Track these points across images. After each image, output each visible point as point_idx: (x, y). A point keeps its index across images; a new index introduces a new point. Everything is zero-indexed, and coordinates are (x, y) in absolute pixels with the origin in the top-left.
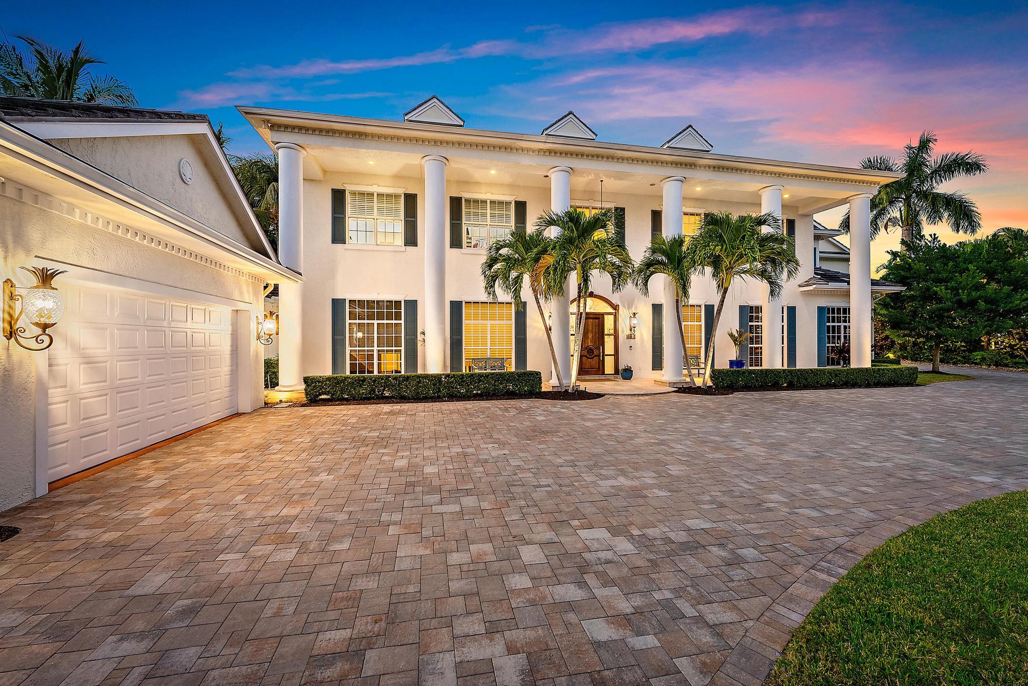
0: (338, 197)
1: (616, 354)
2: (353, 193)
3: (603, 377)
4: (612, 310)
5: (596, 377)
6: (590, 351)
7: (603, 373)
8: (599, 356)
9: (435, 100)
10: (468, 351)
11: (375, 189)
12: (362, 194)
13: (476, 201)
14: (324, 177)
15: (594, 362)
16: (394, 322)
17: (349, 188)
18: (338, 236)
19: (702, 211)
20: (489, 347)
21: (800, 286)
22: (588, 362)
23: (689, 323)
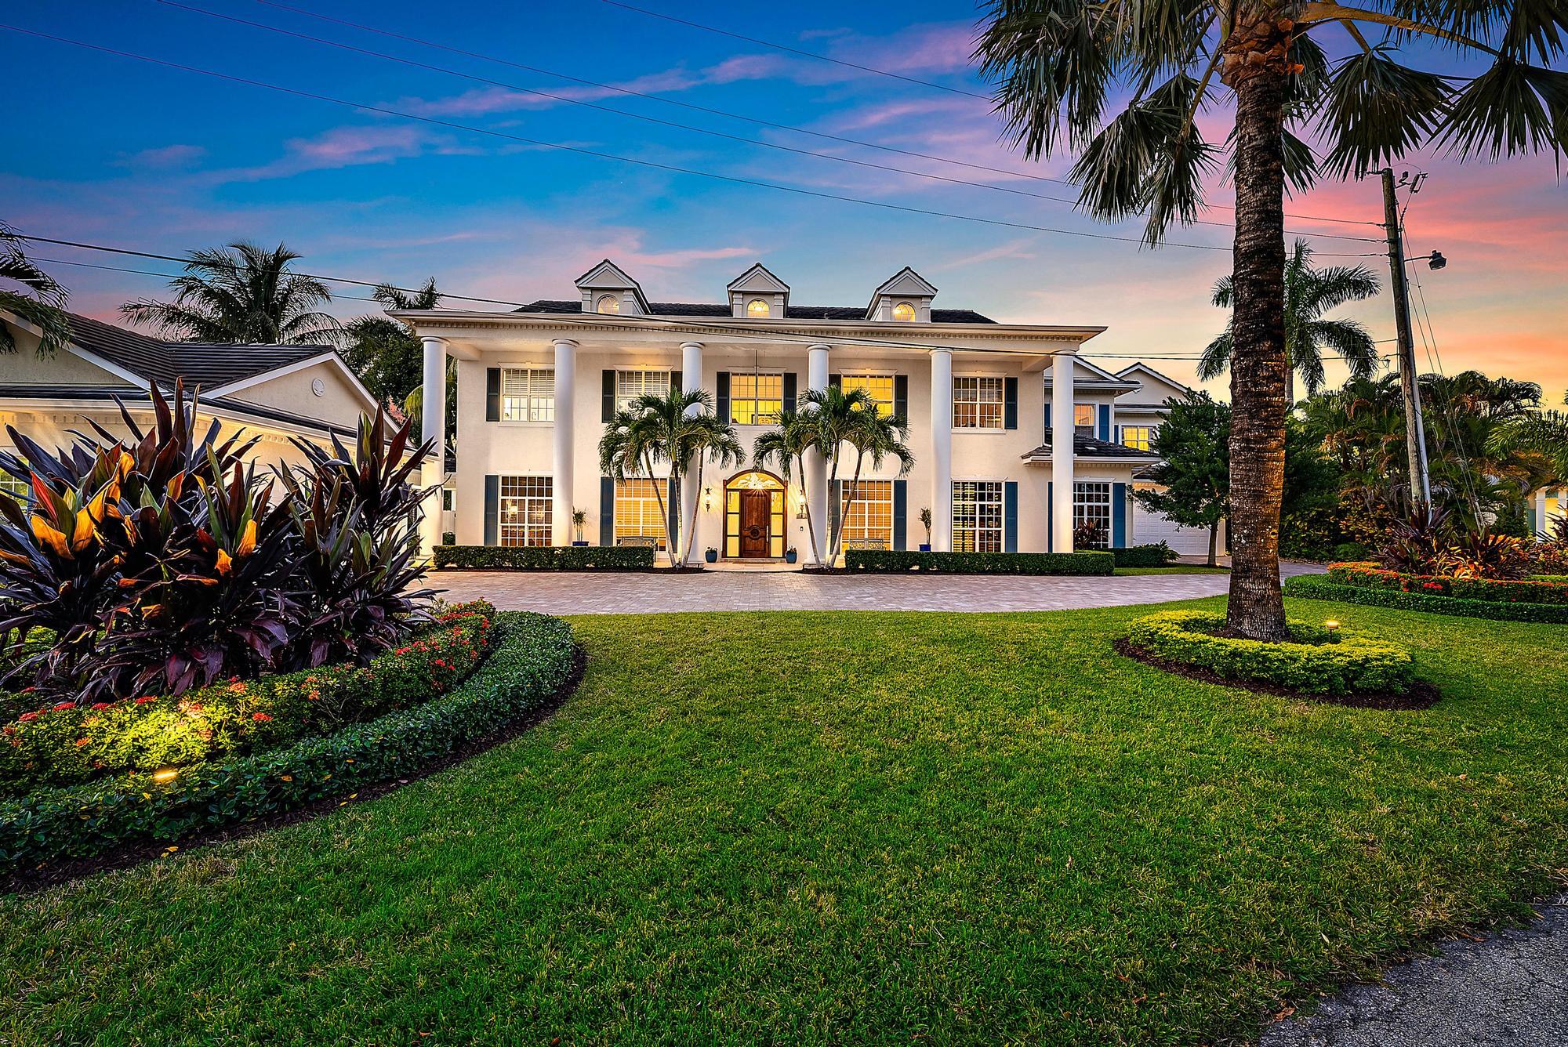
0: (494, 376)
1: (784, 536)
2: (508, 371)
3: (768, 560)
4: (780, 486)
5: (760, 560)
6: (754, 532)
7: (769, 556)
8: (765, 537)
9: (607, 264)
10: (619, 529)
11: (529, 366)
12: (516, 371)
13: (631, 373)
14: (481, 356)
15: (760, 544)
16: (545, 498)
17: (503, 366)
18: (493, 414)
19: (892, 373)
20: (641, 525)
21: (1023, 458)
22: (751, 544)
23: (875, 502)
